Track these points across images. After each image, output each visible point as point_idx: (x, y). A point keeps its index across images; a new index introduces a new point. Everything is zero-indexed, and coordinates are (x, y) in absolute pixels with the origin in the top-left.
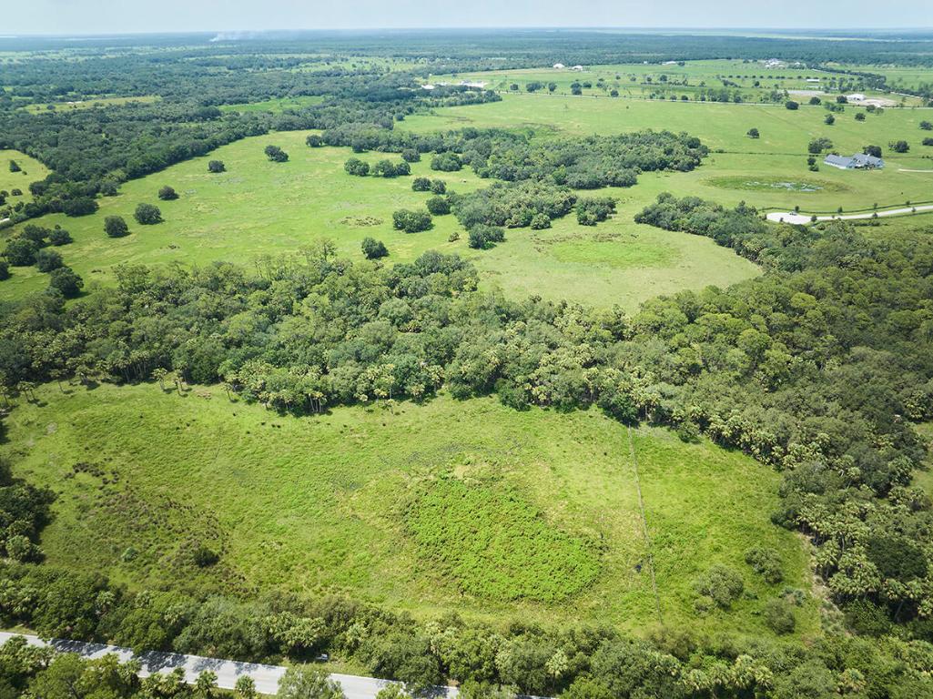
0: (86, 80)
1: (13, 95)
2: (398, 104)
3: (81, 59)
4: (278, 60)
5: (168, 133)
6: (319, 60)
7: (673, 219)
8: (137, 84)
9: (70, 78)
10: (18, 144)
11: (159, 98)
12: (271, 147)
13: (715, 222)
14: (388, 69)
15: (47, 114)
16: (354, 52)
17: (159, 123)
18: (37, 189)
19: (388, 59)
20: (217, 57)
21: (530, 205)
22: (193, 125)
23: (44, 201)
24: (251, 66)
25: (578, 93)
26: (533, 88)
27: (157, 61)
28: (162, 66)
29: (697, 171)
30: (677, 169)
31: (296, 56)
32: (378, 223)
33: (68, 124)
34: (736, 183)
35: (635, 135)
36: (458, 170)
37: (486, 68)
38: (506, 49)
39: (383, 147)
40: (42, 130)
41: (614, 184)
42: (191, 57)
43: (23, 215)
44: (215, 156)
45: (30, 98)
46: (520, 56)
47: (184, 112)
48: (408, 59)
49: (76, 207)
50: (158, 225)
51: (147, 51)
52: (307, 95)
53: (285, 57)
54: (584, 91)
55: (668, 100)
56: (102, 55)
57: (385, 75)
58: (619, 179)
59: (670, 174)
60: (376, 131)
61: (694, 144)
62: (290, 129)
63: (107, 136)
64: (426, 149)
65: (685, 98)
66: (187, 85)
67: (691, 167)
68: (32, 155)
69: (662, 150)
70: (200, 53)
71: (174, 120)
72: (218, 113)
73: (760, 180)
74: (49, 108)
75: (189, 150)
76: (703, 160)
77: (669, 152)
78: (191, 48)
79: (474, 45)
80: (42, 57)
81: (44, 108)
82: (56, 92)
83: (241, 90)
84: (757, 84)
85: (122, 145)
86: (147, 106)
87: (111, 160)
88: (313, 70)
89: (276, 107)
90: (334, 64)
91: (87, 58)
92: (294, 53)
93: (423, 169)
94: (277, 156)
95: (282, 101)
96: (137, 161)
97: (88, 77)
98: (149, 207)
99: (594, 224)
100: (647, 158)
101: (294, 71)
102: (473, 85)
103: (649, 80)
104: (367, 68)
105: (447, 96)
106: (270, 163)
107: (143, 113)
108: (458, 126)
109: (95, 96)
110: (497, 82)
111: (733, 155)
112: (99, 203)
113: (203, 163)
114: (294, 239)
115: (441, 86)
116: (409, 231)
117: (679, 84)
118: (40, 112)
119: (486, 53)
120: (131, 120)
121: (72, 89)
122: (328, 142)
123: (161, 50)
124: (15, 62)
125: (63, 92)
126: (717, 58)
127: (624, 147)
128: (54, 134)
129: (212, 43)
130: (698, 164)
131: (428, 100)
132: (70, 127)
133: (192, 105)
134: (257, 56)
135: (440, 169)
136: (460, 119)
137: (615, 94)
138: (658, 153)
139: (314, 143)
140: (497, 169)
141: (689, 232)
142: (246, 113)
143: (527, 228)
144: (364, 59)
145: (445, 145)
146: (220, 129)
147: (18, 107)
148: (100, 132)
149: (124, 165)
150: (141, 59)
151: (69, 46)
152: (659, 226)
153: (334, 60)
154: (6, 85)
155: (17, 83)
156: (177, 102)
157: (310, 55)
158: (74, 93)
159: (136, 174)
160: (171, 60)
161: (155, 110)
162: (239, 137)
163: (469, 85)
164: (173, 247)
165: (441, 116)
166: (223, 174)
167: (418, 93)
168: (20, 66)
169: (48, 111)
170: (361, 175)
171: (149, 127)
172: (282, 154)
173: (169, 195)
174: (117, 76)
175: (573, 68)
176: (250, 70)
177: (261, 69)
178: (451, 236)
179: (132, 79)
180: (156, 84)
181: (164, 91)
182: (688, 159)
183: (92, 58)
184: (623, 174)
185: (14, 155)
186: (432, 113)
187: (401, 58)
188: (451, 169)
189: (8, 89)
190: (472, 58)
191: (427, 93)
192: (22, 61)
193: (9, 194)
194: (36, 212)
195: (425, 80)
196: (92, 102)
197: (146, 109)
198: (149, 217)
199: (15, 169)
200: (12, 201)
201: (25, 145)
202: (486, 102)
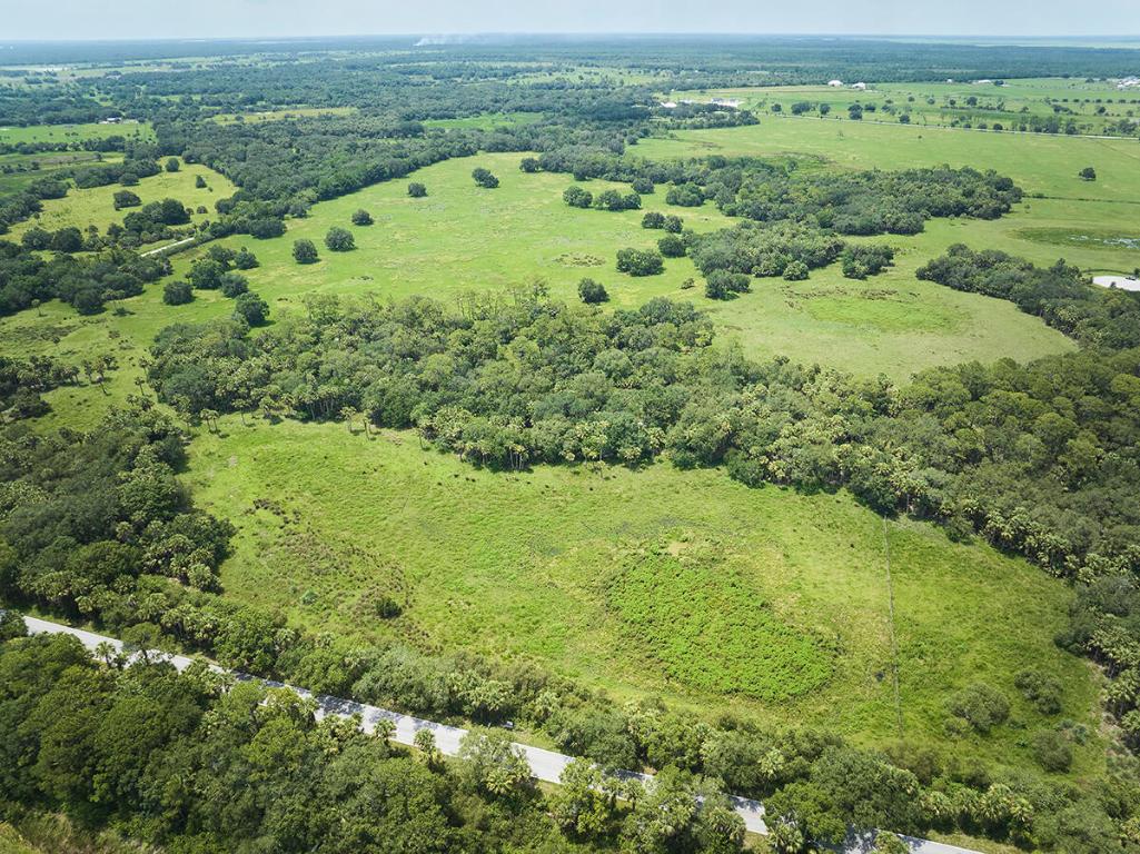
0: (277, 88)
1: (201, 104)
2: (631, 124)
3: (272, 65)
4: (492, 69)
5: (364, 150)
6: (539, 70)
7: (965, 277)
8: (332, 94)
9: (260, 86)
10: (204, 157)
11: (355, 110)
12: (481, 170)
13: (1022, 283)
14: (622, 83)
15: (235, 126)
16: (582, 61)
17: (354, 138)
18: (223, 207)
19: (623, 70)
20: (422, 64)
21: (784, 251)
22: (392, 142)
23: (230, 220)
24: (460, 76)
25: (856, 116)
26: (799, 109)
27: (354, 68)
28: (360, 73)
29: (1005, 220)
30: (979, 216)
31: (513, 64)
32: (599, 263)
33: (257, 137)
34: (1056, 237)
35: (926, 171)
36: (698, 205)
37: (742, 83)
38: (770, 61)
39: (611, 174)
40: (231, 142)
41: (893, 231)
42: (393, 63)
43: (207, 234)
44: (416, 177)
45: (218, 108)
46: (786, 69)
47: (383, 127)
48: (647, 71)
49: (263, 228)
50: (351, 252)
51: (342, 56)
52: (523, 111)
53: (499, 65)
54: (865, 115)
55: (974, 129)
56: (294, 60)
57: (617, 89)
58: (900, 224)
59: (967, 221)
60: (602, 156)
61: (1005, 185)
62: (502, 151)
63: (298, 151)
64: (662, 180)
65: (998, 127)
66: (387, 95)
67: (996, 214)
68: (218, 171)
69: (961, 191)
70: (403, 59)
71: (371, 136)
72: (421, 129)
73: (1089, 234)
74: (238, 119)
75: (387, 170)
76: (1014, 207)
77: (968, 194)
78: (393, 53)
79: (730, 55)
80: (230, 62)
81: (231, 117)
82: (245, 101)
83: (448, 103)
84: (1102, 110)
85: (313, 162)
86: (343, 118)
87: (302, 178)
88: (533, 81)
89: (486, 123)
90: (557, 75)
91: (279, 63)
92: (510, 61)
93: (656, 202)
94: (486, 180)
95: (495, 117)
96: (328, 179)
97: (279, 84)
98: (340, 232)
99: (863, 278)
100: (939, 200)
101: (510, 82)
102: (724, 104)
103: (953, 103)
104: (597, 80)
105: (691, 117)
106: (477, 189)
107: (337, 126)
108: (703, 153)
109: (285, 107)
110: (755, 102)
111: (1057, 201)
112: (287, 225)
113: (402, 185)
114: (501, 277)
115: (684, 104)
116: (635, 274)
117: (992, 109)
118: (228, 123)
119: (744, 65)
120: (324, 134)
121: (262, 99)
122: (546, 167)
123: (359, 55)
124: (205, 68)
125: (253, 101)
126: (1049, 76)
127: (910, 185)
128: (241, 147)
129: (416, 48)
130: (1007, 211)
131: (668, 120)
132: (259, 141)
133: (392, 120)
134: (467, 63)
135: (678, 204)
136: (710, 146)
137: (905, 120)
138: (955, 195)
139: (529, 167)
140: (746, 206)
141: (986, 293)
142: (453, 130)
143: (778, 278)
144: (594, 70)
145: (686, 175)
146: (422, 147)
147: (205, 117)
148: (291, 146)
149: (316, 185)
150: (336, 66)
151: (259, 49)
152: (947, 285)
153: (558, 70)
154: (195, 94)
155: (205, 91)
156: (375, 116)
157: (529, 64)
158: (264, 103)
159: (327, 195)
160: (370, 66)
161: (350, 124)
162: (444, 157)
163: (719, 104)
164: (366, 278)
165: (683, 140)
166: (423, 199)
167: (657, 112)
168: (209, 73)
169: (236, 122)
170: (582, 207)
171: (344, 142)
172: (492, 178)
173: (364, 220)
174: (310, 84)
175: (854, 86)
176: (459, 80)
177: (472, 79)
178: (685, 283)
179: (326, 88)
180: (352, 94)
181: (360, 102)
182: (993, 204)
183: (284, 63)
184: (906, 219)
185: (200, 170)
186: (672, 136)
187: (638, 70)
188: (690, 204)
189: (197, 98)
190: (726, 71)
191: (667, 113)
192: (211, 67)
193: (195, 211)
194: (222, 232)
195: (665, 97)
196: (283, 114)
197: (341, 122)
198: (340, 243)
199: (201, 184)
200: (197, 219)
201: (212, 159)
202: (739, 125)
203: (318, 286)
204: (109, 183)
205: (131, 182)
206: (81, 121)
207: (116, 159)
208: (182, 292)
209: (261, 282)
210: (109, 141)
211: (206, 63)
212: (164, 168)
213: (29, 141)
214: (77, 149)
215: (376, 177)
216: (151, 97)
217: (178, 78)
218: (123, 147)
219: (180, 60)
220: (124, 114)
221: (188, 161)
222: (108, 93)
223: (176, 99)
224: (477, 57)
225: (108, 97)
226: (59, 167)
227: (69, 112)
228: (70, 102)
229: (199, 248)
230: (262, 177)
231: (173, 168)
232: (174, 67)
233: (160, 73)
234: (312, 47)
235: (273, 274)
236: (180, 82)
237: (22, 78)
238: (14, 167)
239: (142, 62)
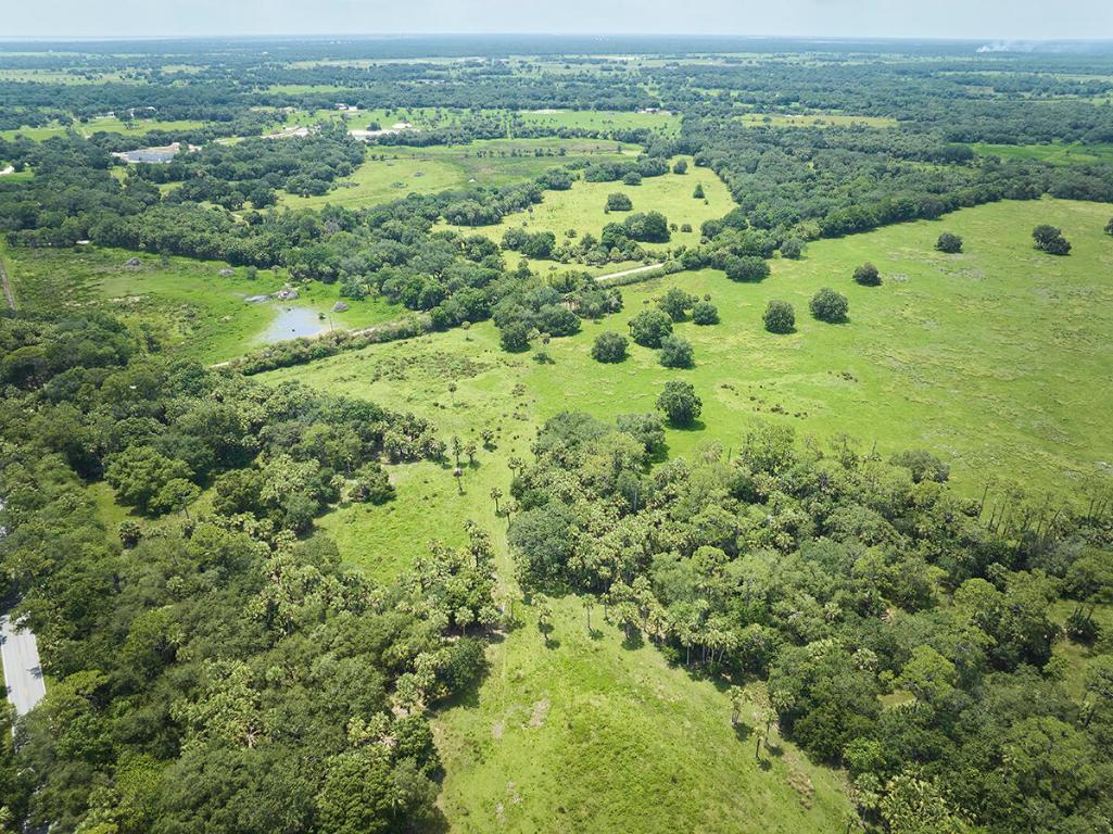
0: (816, 90)
1: (736, 100)
3: (820, 64)
4: (1072, 84)
5: (893, 176)
8: (874, 102)
9: (799, 85)
10: (715, 162)
11: (894, 123)
12: (1047, 228)
15: (759, 128)
17: (885, 159)
18: (710, 231)
20: (984, 73)
22: (930, 167)
23: (708, 251)
24: (1028, 90)
27: (904, 73)
28: (909, 79)
31: (1103, 79)
33: (777, 144)
40: (747, 148)
42: (950, 70)
43: (678, 264)
44: (951, 224)
45: (750, 106)
47: (923, 147)
49: (743, 268)
50: (838, 326)
51: (896, 59)
56: (843, 61)
62: (1079, 198)
63: (816, 167)
66: (935, 107)
68: (723, 179)
70: (961, 67)
71: (905, 157)
72: (970, 155)
74: (766, 120)
75: (916, 208)
78: (951, 59)
80: (781, 60)
81: (760, 117)
82: (778, 103)
83: (1011, 124)
85: (830, 183)
86: (878, 133)
87: (809, 205)
89: (1055, 153)
91: (826, 63)
92: (1098, 74)
94: (1052, 243)
95: (1070, 147)
96: (840, 213)
97: (820, 86)
98: (835, 297)
101: (1097, 101)
106: (1035, 254)
107: (868, 141)
109: (818, 110)
112: (772, 267)
113: (930, 231)
118: (753, 124)
120: (851, 150)
121: (797, 100)
123: (913, 60)
124: (754, 64)
125: (787, 102)
128: (756, 154)
129: (979, 54)
132: (777, 149)
133: (935, 140)
134: (1040, 75)
142: (1012, 161)
146: (968, 181)
147: (733, 116)
148: (810, 159)
149: (824, 216)
150: (885, 70)
151: (812, 48)
154: (734, 89)
155: (745, 88)
156: (916, 132)
158: (797, 105)
159: (832, 232)
160: (923, 73)
161: (885, 140)
162: (994, 198)
164: (847, 377)
166: (956, 257)
168: (756, 69)
169: (762, 124)
171: (871, 163)
172: (1062, 242)
173: (868, 278)
174: (852, 88)
176: (1027, 95)
177: (1044, 95)
179: (868, 92)
180: (895, 104)
181: (902, 113)
183: (832, 63)
185: (706, 176)
189: (734, 94)
192: (761, 63)
193: (679, 228)
194: (694, 264)
196: (814, 118)
197: (875, 136)
198: (830, 311)
199: (699, 195)
200: (677, 241)
201: (720, 165)
203: (781, 374)
204: (614, 180)
205: (634, 182)
206: (624, 109)
207: (633, 153)
208: (614, 349)
210: (634, 134)
211: (755, 59)
212: (671, 170)
213: (571, 126)
214: (606, 138)
215: (900, 215)
216: (693, 90)
217: (725, 72)
218: (644, 141)
219: (734, 55)
220: (662, 105)
221: (698, 164)
222: (659, 83)
223: (714, 93)
224: (1052, 70)
225: (658, 87)
226: (582, 155)
227: (618, 100)
228: (623, 89)
229: (662, 280)
230: (764, 198)
231: (680, 170)
232: (727, 62)
233: (712, 67)
234: (865, 49)
235: (731, 339)
236: (723, 79)
237: (599, 66)
238: (545, 150)
239: (702, 55)
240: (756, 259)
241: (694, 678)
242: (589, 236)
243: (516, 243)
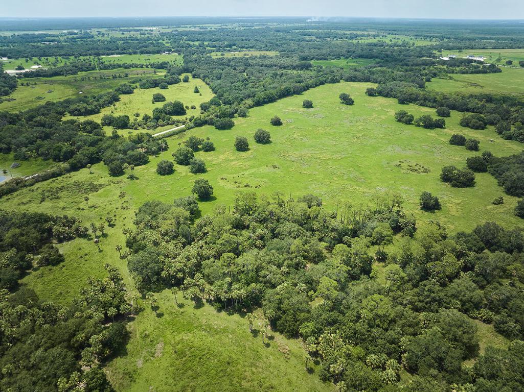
0: (243, 40)
1: (207, 46)
2: (424, 69)
3: (242, 28)
4: (344, 34)
5: (281, 77)
6: (368, 35)
8: (268, 44)
9: (235, 38)
10: (202, 75)
11: (278, 53)
12: (344, 94)
14: (414, 44)
15: (220, 59)
16: (390, 32)
17: (276, 69)
18: (204, 108)
19: (412, 37)
20: (311, 31)
22: (295, 72)
23: (205, 117)
24: (329, 37)
27: (279, 31)
28: (281, 34)
31: (355, 32)
32: (426, 171)
33: (229, 66)
37: (482, 46)
38: (493, 34)
39: (422, 101)
40: (215, 68)
42: (297, 30)
43: (192, 125)
44: (307, 96)
45: (214, 49)
46: (506, 39)
47: (291, 63)
48: (426, 37)
49: (221, 124)
50: (267, 145)
51: (274, 25)
52: (363, 57)
53: (348, 32)
56: (252, 27)
57: (412, 48)
60: (415, 90)
62: (354, 81)
63: (247, 75)
66: (293, 46)
68: (207, 83)
70: (302, 28)
71: (285, 68)
72: (310, 66)
74: (222, 55)
75: (292, 90)
78: (297, 25)
79: (469, 31)
80: (225, 27)
81: (219, 53)
82: (227, 46)
83: (324, 52)
85: (254, 82)
86: (271, 58)
87: (247, 92)
88: (366, 42)
89: (344, 64)
90: (378, 39)
91: (245, 28)
92: (353, 30)
93: (454, 125)
94: (347, 100)
95: (348, 60)
96: (261, 95)
97: (244, 38)
98: (264, 132)
101: (355, 41)
102: (475, 59)
104: (400, 43)
105: (458, 66)
106: (341, 105)
107: (268, 62)
108: (476, 91)
109: (244, 49)
112: (235, 122)
113: (299, 100)
116: (455, 186)
118: (217, 57)
119: (480, 36)
120: (261, 66)
121: (235, 45)
122: (380, 93)
123: (281, 25)
124: (213, 29)
125: (230, 46)
128: (221, 71)
129: (308, 23)
131: (445, 67)
132: (229, 68)
133: (295, 60)
134: (332, 31)
135: (469, 127)
136: (476, 85)
139: (371, 93)
142: (327, 67)
144: (397, 37)
145: (468, 105)
146: (311, 77)
147: (207, 53)
148: (244, 72)
149: (254, 97)
150: (271, 30)
151: (238, 21)
153: (378, 36)
154: (206, 41)
155: (210, 40)
156: (288, 57)
157: (363, 33)
158: (235, 47)
159: (259, 104)
160: (286, 31)
161: (274, 61)
162: (322, 83)
163: (473, 58)
164: (275, 167)
165: (457, 81)
166: (311, 110)
167: (438, 63)
168: (214, 31)
169: (221, 57)
170: (406, 124)
171: (270, 72)
172: (350, 100)
173: (277, 123)
174: (258, 39)
176: (329, 39)
177: (335, 39)
178: (497, 200)
179: (265, 41)
180: (277, 45)
181: (281, 49)
183: (248, 28)
185: (198, 82)
186: (451, 78)
187: (420, 37)
188: (477, 128)
189: (206, 43)
190: (470, 39)
191: (444, 63)
192: (216, 29)
193: (190, 107)
194: (199, 124)
195: (439, 53)
196: (243, 53)
197: (271, 60)
198: (263, 139)
199: (197, 91)
200: (190, 114)
201: (205, 77)
202: (489, 73)
203: (246, 170)
204: (154, 87)
205: (165, 87)
206: (154, 53)
207: (162, 74)
208: (167, 168)
209: (214, 163)
210: (161, 64)
211: (214, 27)
212: (182, 80)
213: (129, 62)
214: (147, 67)
215: (286, 93)
216: (187, 42)
217: (200, 33)
218: (167, 68)
219: (203, 25)
220: (173, 50)
221: (194, 77)
222: (170, 40)
223: (197, 43)
224: (337, 28)
225: (169, 41)
226: (137, 76)
227: (151, 48)
228: (152, 43)
229: (185, 133)
230: (227, 91)
231: (186, 80)
232: (201, 29)
233: (194, 31)
234: (261, 21)
235: (222, 157)
236: (200, 36)
237: (139, 33)
238: (118, 75)
239: (188, 26)
240: (227, 119)
241: (230, 314)
242: (146, 115)
243: (109, 121)
